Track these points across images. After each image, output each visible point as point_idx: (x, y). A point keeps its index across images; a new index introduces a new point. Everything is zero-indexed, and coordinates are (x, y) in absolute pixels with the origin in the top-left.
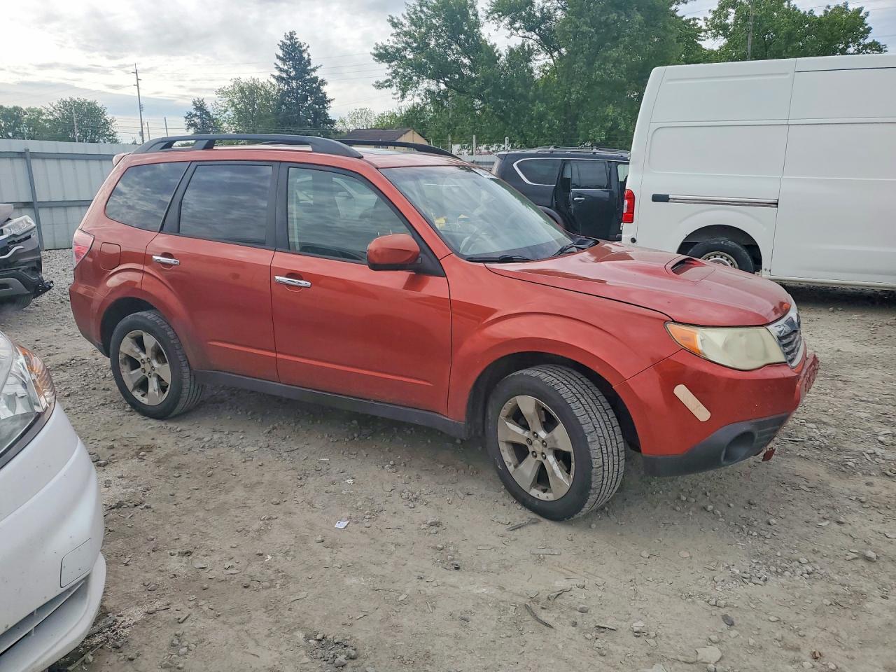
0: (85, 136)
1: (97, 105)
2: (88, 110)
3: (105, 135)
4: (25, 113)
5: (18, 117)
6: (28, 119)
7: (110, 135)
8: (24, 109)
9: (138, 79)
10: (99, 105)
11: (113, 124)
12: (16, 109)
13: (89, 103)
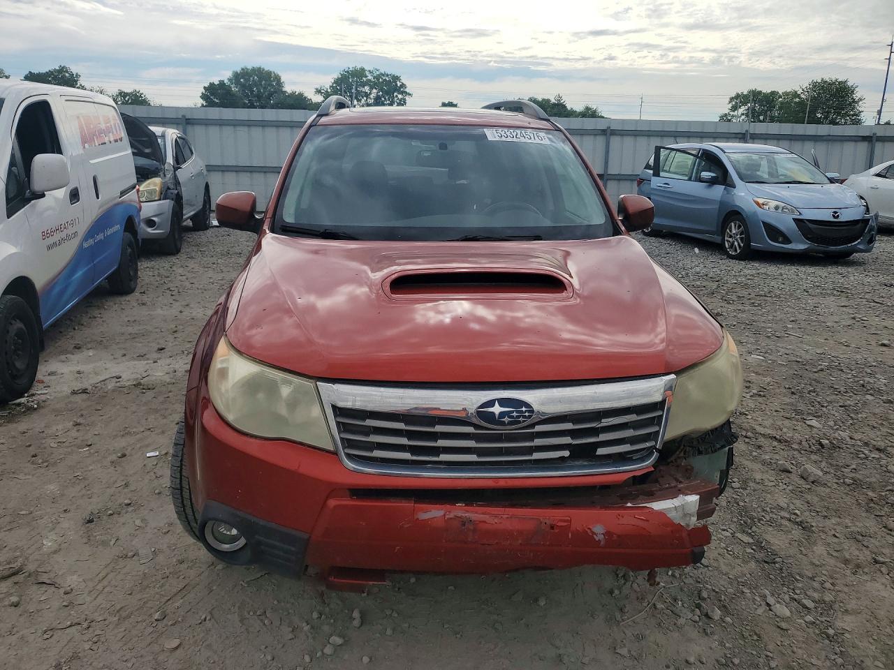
0: (826, 118)
1: (848, 83)
2: (837, 89)
3: (848, 116)
4: (780, 97)
5: (773, 100)
6: (782, 103)
7: (853, 115)
8: (781, 93)
9: (891, 52)
10: (850, 84)
11: (860, 103)
12: (773, 93)
13: (839, 82)
